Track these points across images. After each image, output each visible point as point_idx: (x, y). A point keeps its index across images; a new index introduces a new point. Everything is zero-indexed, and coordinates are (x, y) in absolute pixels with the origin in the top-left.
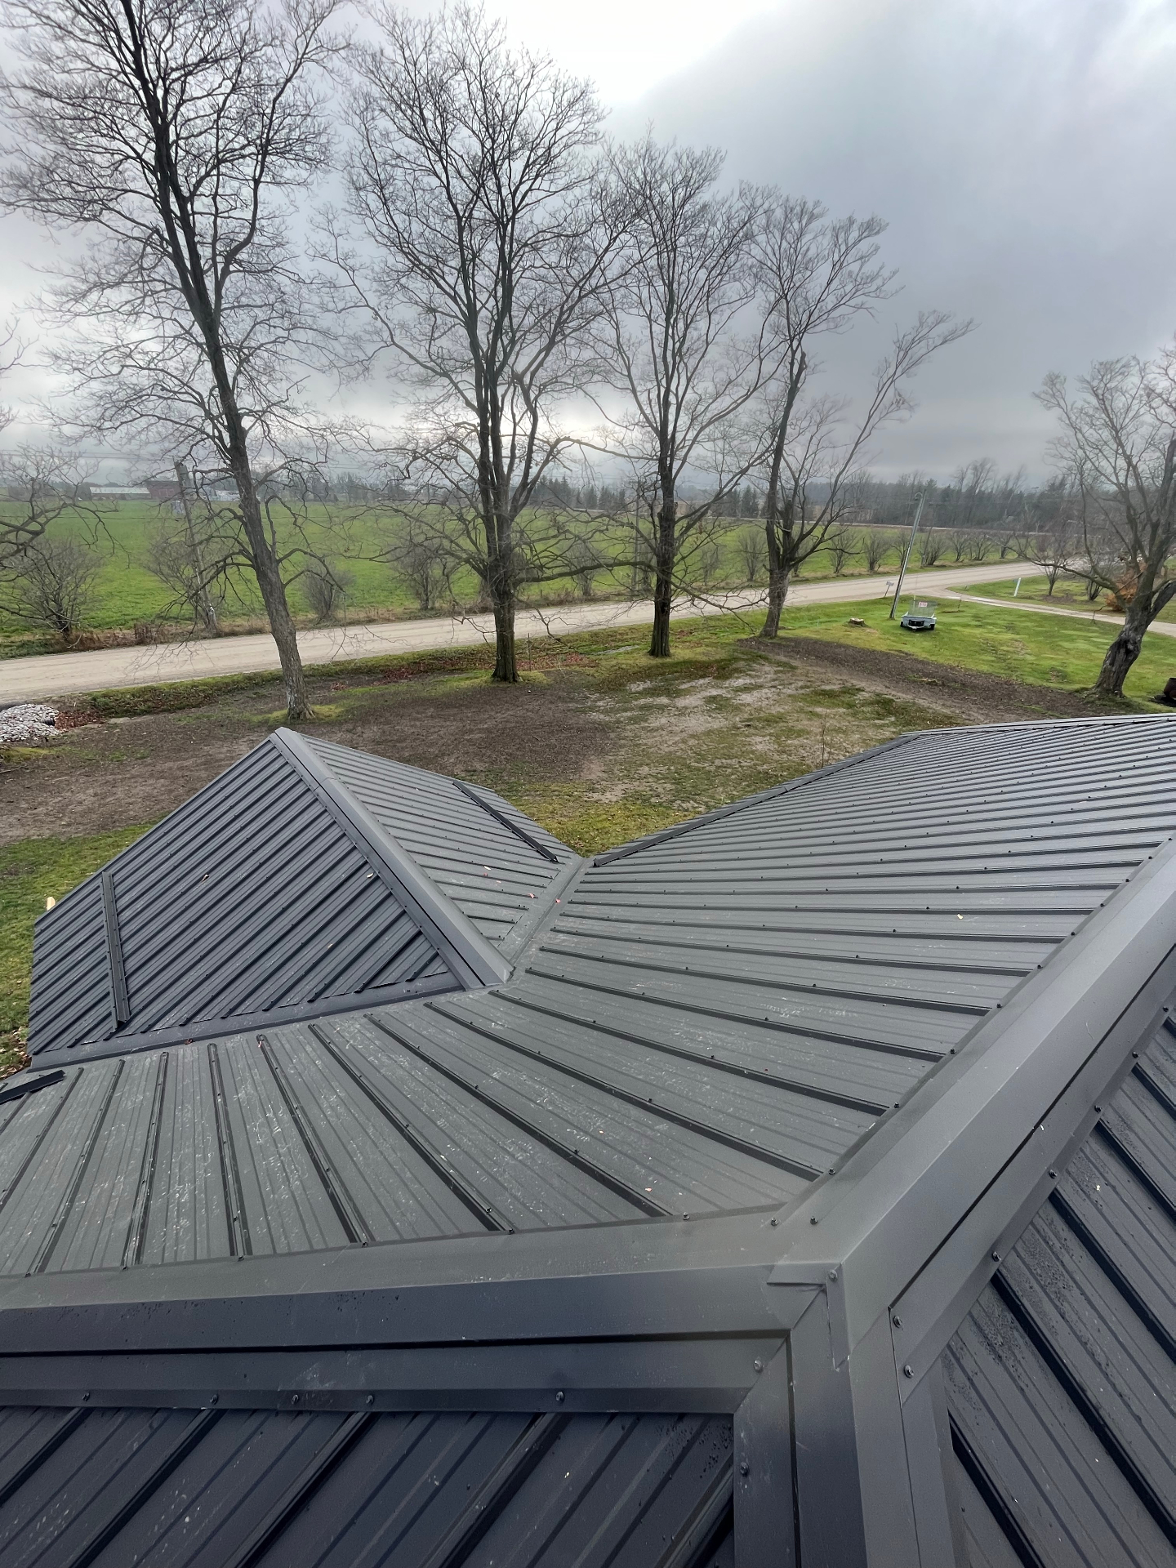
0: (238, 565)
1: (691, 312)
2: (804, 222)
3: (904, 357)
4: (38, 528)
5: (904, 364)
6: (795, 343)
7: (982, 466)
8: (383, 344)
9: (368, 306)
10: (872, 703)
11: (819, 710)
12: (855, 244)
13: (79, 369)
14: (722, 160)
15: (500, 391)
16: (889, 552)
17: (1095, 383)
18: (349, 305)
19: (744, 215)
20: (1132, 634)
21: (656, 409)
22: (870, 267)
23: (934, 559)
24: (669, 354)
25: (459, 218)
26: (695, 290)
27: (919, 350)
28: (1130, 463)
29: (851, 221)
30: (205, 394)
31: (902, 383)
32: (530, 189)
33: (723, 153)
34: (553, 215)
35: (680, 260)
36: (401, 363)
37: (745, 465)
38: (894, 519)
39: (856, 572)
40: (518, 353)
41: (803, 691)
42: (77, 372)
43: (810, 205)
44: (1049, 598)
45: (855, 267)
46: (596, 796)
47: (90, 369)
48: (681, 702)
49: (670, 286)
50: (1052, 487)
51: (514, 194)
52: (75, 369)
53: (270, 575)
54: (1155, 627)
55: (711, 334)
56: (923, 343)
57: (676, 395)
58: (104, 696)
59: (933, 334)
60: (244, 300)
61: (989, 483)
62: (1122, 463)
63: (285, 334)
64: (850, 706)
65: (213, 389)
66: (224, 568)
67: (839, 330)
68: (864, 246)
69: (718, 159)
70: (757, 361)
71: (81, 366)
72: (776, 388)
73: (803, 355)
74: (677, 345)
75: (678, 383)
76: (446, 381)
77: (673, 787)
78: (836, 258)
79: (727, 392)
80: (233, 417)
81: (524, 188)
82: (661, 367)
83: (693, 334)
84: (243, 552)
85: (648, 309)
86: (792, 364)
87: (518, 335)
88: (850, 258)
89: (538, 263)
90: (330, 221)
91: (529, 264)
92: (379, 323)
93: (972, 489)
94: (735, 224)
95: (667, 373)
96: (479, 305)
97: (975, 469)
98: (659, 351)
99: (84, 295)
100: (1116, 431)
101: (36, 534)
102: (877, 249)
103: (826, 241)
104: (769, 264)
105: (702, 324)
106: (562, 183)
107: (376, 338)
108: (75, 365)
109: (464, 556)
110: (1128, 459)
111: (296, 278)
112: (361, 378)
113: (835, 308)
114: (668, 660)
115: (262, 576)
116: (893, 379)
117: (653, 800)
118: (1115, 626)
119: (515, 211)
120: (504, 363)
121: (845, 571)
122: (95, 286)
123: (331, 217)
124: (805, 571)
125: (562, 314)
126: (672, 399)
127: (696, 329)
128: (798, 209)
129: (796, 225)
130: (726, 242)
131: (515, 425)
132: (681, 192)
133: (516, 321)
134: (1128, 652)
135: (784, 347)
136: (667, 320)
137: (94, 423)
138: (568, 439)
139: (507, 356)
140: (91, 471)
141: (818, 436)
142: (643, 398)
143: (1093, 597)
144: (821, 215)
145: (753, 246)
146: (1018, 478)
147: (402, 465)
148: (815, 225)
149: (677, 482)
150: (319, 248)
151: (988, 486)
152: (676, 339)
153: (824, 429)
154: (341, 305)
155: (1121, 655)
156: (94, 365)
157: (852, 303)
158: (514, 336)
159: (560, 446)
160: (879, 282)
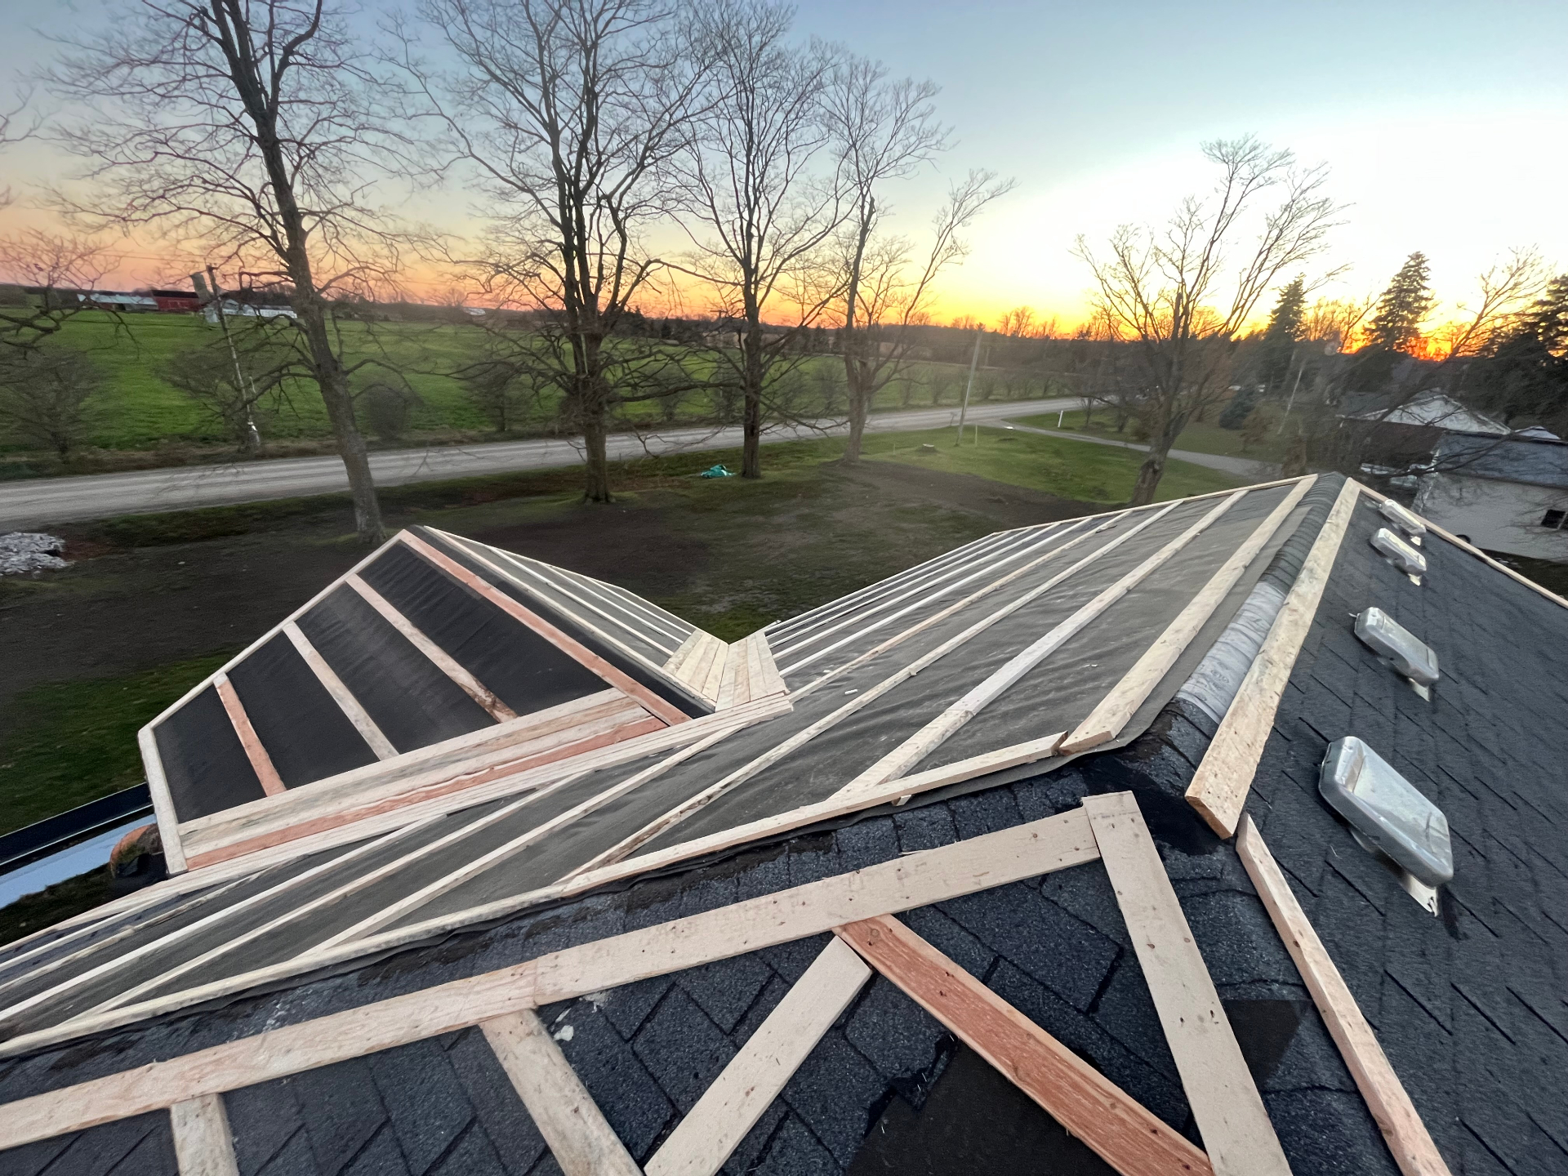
0: (294, 375)
1: (771, 150)
2: (868, 80)
3: (959, 209)
4: (50, 324)
5: (960, 214)
6: (865, 189)
7: (1023, 312)
8: (459, 155)
9: (442, 115)
10: (949, 519)
11: (904, 525)
12: (914, 103)
13: (99, 152)
14: (793, 13)
15: (587, 211)
16: (949, 388)
17: (1116, 242)
18: (419, 112)
19: (815, 66)
20: (1157, 456)
21: (739, 238)
22: (929, 124)
23: (990, 393)
24: (750, 189)
25: (540, 39)
26: (773, 130)
27: (972, 202)
28: (1147, 311)
29: (909, 84)
30: (256, 191)
31: (958, 231)
32: (614, 17)
33: (794, 7)
34: (637, 46)
35: (758, 101)
36: (480, 175)
37: (825, 297)
38: (950, 358)
39: (922, 403)
40: (603, 175)
41: (887, 509)
42: (96, 155)
43: (873, 65)
44: (1085, 429)
45: (917, 123)
46: (704, 608)
47: (114, 152)
48: (778, 520)
49: (749, 124)
50: (1081, 334)
51: (596, 20)
52: (94, 152)
53: (336, 387)
54: (1173, 453)
55: (791, 172)
56: (974, 197)
57: (758, 228)
58: (125, 521)
59: (982, 189)
60: (302, 95)
61: (1030, 328)
62: (1141, 311)
63: (351, 133)
64: (932, 521)
65: (265, 185)
66: (278, 380)
67: (905, 176)
68: (922, 106)
69: (789, 13)
70: (833, 201)
71: (102, 149)
72: (849, 227)
73: (872, 200)
74: (758, 181)
75: (761, 216)
76: (527, 197)
77: (778, 597)
78: (898, 115)
79: (806, 227)
80: (292, 217)
81: (607, 16)
82: (743, 201)
83: (770, 172)
84: (303, 361)
85: (728, 144)
86: (863, 207)
87: (604, 157)
88: (910, 115)
89: (620, 90)
90: (399, 26)
91: (612, 90)
92: (455, 134)
93: (1016, 332)
94: (807, 74)
95: (748, 205)
96: (561, 124)
97: (1017, 315)
98: (741, 186)
99: (108, 71)
100: (1135, 284)
101: (48, 331)
102: (933, 109)
103: (888, 99)
104: (838, 113)
105: (780, 162)
106: (644, 15)
107: (451, 147)
108: (94, 147)
109: (551, 373)
110: (1145, 307)
111: (368, 77)
112: (435, 187)
113: (902, 156)
114: (759, 481)
115: (326, 387)
116: (950, 227)
117: (761, 610)
118: (1141, 453)
119: (598, 37)
120: (590, 183)
121: (911, 402)
122: (123, 62)
123: (400, 21)
124: (878, 400)
125: (650, 139)
126: (754, 231)
127: (775, 167)
128: (862, 67)
129: (861, 81)
130: (800, 89)
131: (602, 245)
132: (757, 39)
133: (602, 143)
134: (1155, 472)
135: (856, 192)
136: (748, 156)
137: (117, 213)
138: (658, 261)
139: (593, 176)
140: (110, 267)
141: (888, 275)
142: (726, 228)
143: (1121, 428)
144: (882, 75)
145: (823, 96)
146: (1053, 325)
147: (483, 278)
148: (878, 83)
149: (761, 310)
150: (387, 52)
151: (1028, 331)
152: (757, 174)
153: (892, 269)
154: (410, 112)
155: (1150, 475)
156: (119, 149)
157: (916, 153)
158: (600, 158)
159: (649, 269)
160: (938, 137)
